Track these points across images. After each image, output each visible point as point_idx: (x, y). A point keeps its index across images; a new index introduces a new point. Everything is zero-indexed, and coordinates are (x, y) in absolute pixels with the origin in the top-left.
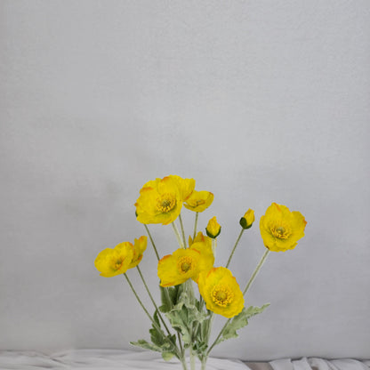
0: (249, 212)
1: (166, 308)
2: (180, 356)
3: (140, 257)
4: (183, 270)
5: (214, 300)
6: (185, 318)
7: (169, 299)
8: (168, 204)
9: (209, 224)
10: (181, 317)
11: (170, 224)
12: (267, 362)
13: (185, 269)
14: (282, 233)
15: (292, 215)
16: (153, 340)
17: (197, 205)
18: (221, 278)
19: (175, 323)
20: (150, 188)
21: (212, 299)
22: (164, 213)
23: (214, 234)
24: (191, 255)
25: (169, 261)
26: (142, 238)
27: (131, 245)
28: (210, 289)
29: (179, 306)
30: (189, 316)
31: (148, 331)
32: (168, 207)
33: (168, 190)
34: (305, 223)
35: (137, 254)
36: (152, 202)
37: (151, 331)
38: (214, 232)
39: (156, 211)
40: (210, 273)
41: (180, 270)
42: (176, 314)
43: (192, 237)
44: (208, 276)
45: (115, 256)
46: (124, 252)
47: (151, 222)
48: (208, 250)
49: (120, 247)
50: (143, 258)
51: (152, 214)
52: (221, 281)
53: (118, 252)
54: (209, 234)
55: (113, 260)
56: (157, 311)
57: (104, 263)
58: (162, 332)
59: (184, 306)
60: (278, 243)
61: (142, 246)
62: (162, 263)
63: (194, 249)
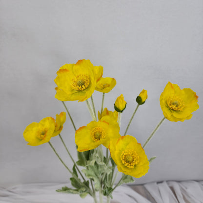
0: (143, 92)
1: (81, 163)
2: (92, 194)
3: (61, 128)
4: (96, 138)
5: (123, 162)
6: (96, 171)
7: (84, 156)
8: (83, 84)
9: (117, 100)
10: (93, 170)
11: (85, 101)
12: (142, 185)
13: (97, 137)
14: (177, 106)
15: (183, 92)
16: (73, 184)
17: (104, 88)
18: (127, 144)
19: (89, 175)
20: (66, 70)
21: (121, 162)
22: (79, 91)
23: (121, 109)
24: (101, 125)
25: (84, 131)
26: (62, 114)
27: (53, 119)
28: (120, 153)
29: (92, 163)
30: (99, 169)
31: (69, 179)
32: (83, 86)
33: (83, 72)
34: (196, 97)
35: (59, 126)
36: (68, 82)
37: (71, 179)
38: (121, 107)
39: (73, 90)
40: (119, 140)
41: (93, 138)
42: (90, 168)
43: (100, 112)
44: (117, 143)
45: (40, 128)
46: (48, 125)
47: (68, 99)
48: (115, 121)
49: (44, 121)
50: (63, 128)
51: (69, 93)
52: (128, 147)
53: (43, 125)
54: (117, 109)
55: (38, 132)
56: (75, 165)
57: (31, 135)
58: (80, 180)
59: (96, 163)
60: (175, 114)
61: (62, 119)
62: (78, 133)
63: (104, 121)
